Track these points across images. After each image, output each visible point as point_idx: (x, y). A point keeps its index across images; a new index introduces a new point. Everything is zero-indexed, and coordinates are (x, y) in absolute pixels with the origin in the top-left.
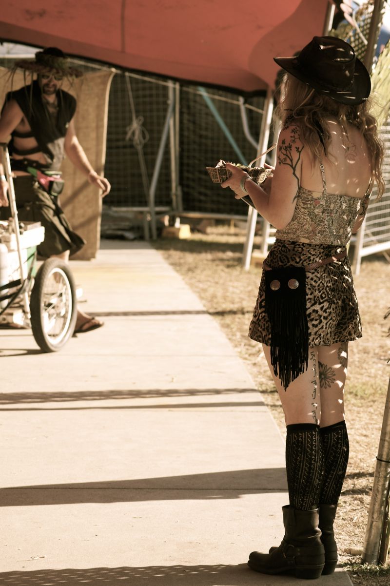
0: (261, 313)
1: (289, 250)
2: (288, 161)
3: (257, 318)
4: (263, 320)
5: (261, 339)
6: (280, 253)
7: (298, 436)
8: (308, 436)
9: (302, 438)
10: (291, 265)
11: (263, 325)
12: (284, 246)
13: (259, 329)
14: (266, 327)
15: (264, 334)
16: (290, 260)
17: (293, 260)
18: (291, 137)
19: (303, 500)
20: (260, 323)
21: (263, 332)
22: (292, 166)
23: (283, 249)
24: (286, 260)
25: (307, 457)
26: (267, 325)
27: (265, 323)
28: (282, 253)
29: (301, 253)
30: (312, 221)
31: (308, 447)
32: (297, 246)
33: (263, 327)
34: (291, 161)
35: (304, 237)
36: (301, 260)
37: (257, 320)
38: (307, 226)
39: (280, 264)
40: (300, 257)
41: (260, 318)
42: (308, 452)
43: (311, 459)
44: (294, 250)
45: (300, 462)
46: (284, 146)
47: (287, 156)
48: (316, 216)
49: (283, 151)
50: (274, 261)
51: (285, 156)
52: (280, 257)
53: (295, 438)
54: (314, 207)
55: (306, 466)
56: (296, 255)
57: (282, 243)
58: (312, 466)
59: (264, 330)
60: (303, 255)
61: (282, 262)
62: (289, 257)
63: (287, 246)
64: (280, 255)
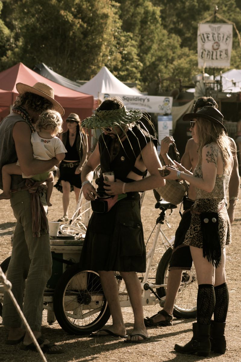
0: (195, 233)
1: (208, 204)
2: (213, 161)
3: (193, 235)
4: (197, 236)
5: (195, 245)
6: (203, 205)
7: (205, 290)
8: (210, 290)
9: (207, 291)
10: (210, 211)
11: (196, 239)
12: (205, 202)
13: (195, 240)
14: (198, 239)
15: (197, 243)
16: (209, 208)
17: (210, 209)
18: (211, 150)
19: (204, 320)
20: (195, 238)
21: (196, 242)
22: (215, 163)
23: (204, 203)
24: (207, 208)
25: (208, 299)
26: (199, 239)
27: (198, 237)
28: (204, 205)
29: (213, 205)
30: (218, 188)
31: (209, 295)
32: (211, 202)
33: (196, 240)
34: (215, 160)
35: (215, 196)
36: (213, 208)
37: (193, 236)
38: (216, 191)
39: (204, 210)
40: (213, 207)
41: (195, 235)
42: (209, 297)
43: (210, 301)
44: (210, 204)
45: (205, 302)
46: (209, 154)
47: (212, 158)
48: (220, 186)
49: (209, 156)
50: (201, 209)
51: (211, 159)
52: (204, 207)
53: (203, 291)
54: (219, 182)
55: (208, 304)
56: (211, 206)
57: (203, 201)
58: (210, 304)
59: (197, 241)
60: (214, 206)
61: (205, 210)
62: (208, 207)
63: (206, 202)
64: (203, 206)
